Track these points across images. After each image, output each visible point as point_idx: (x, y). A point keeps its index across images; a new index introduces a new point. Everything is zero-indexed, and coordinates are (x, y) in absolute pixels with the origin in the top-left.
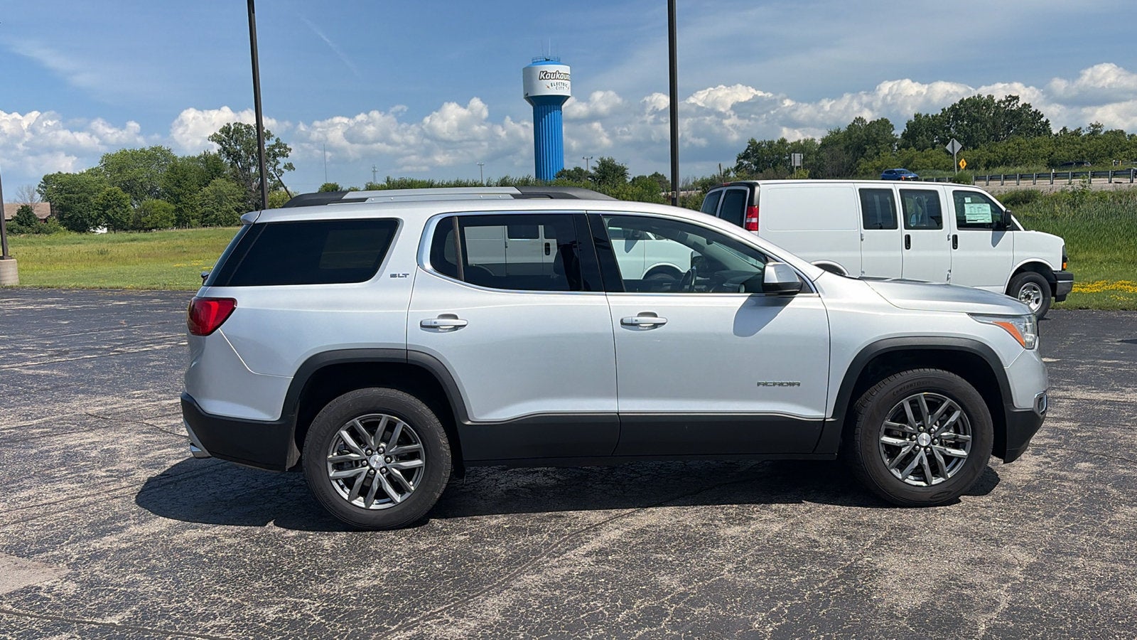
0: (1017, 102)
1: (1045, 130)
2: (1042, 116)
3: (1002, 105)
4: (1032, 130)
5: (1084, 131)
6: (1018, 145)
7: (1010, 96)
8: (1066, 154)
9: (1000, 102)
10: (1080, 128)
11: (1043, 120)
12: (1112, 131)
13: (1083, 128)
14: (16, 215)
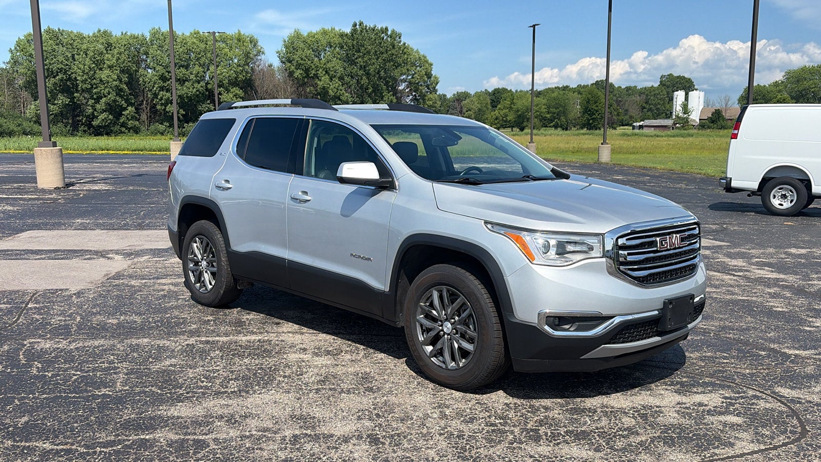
14: (710, 116)
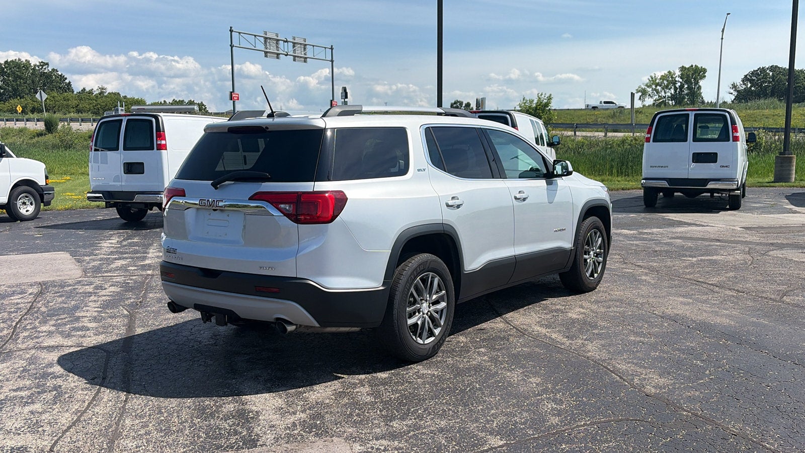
0: (48, 67)
1: (69, 89)
2: (66, 79)
3: (37, 68)
4: (60, 88)
5: (95, 91)
6: (53, 97)
7: (42, 62)
8: (88, 107)
9: (35, 65)
10: (92, 89)
11: (67, 81)
12: (112, 93)
13: (95, 89)
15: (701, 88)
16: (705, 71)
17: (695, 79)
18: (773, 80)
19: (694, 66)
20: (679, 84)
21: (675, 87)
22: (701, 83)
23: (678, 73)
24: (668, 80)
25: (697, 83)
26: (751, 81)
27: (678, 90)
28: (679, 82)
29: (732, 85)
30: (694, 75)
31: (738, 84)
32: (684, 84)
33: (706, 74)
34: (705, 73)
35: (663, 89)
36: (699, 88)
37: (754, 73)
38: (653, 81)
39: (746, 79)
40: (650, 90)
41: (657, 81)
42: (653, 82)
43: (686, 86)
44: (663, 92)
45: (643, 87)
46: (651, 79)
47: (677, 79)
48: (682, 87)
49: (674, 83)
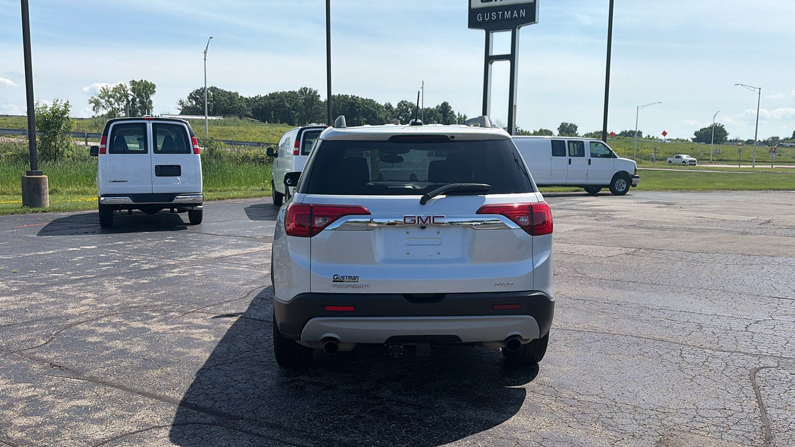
15: (152, 103)
16: (154, 86)
17: (146, 93)
18: (214, 100)
19: (144, 82)
20: (131, 97)
21: (128, 100)
22: (152, 97)
23: (129, 87)
24: (119, 93)
25: (148, 97)
26: (196, 99)
27: (131, 103)
28: (131, 95)
29: (180, 101)
30: (144, 90)
31: (185, 101)
32: (136, 98)
33: (155, 90)
34: (154, 88)
35: (116, 101)
36: (151, 102)
37: (197, 92)
38: (105, 92)
39: (191, 97)
40: (103, 101)
41: (110, 93)
42: (105, 94)
43: (138, 100)
44: (116, 104)
45: (96, 98)
46: (103, 91)
47: (129, 92)
48: (134, 100)
49: (127, 96)
